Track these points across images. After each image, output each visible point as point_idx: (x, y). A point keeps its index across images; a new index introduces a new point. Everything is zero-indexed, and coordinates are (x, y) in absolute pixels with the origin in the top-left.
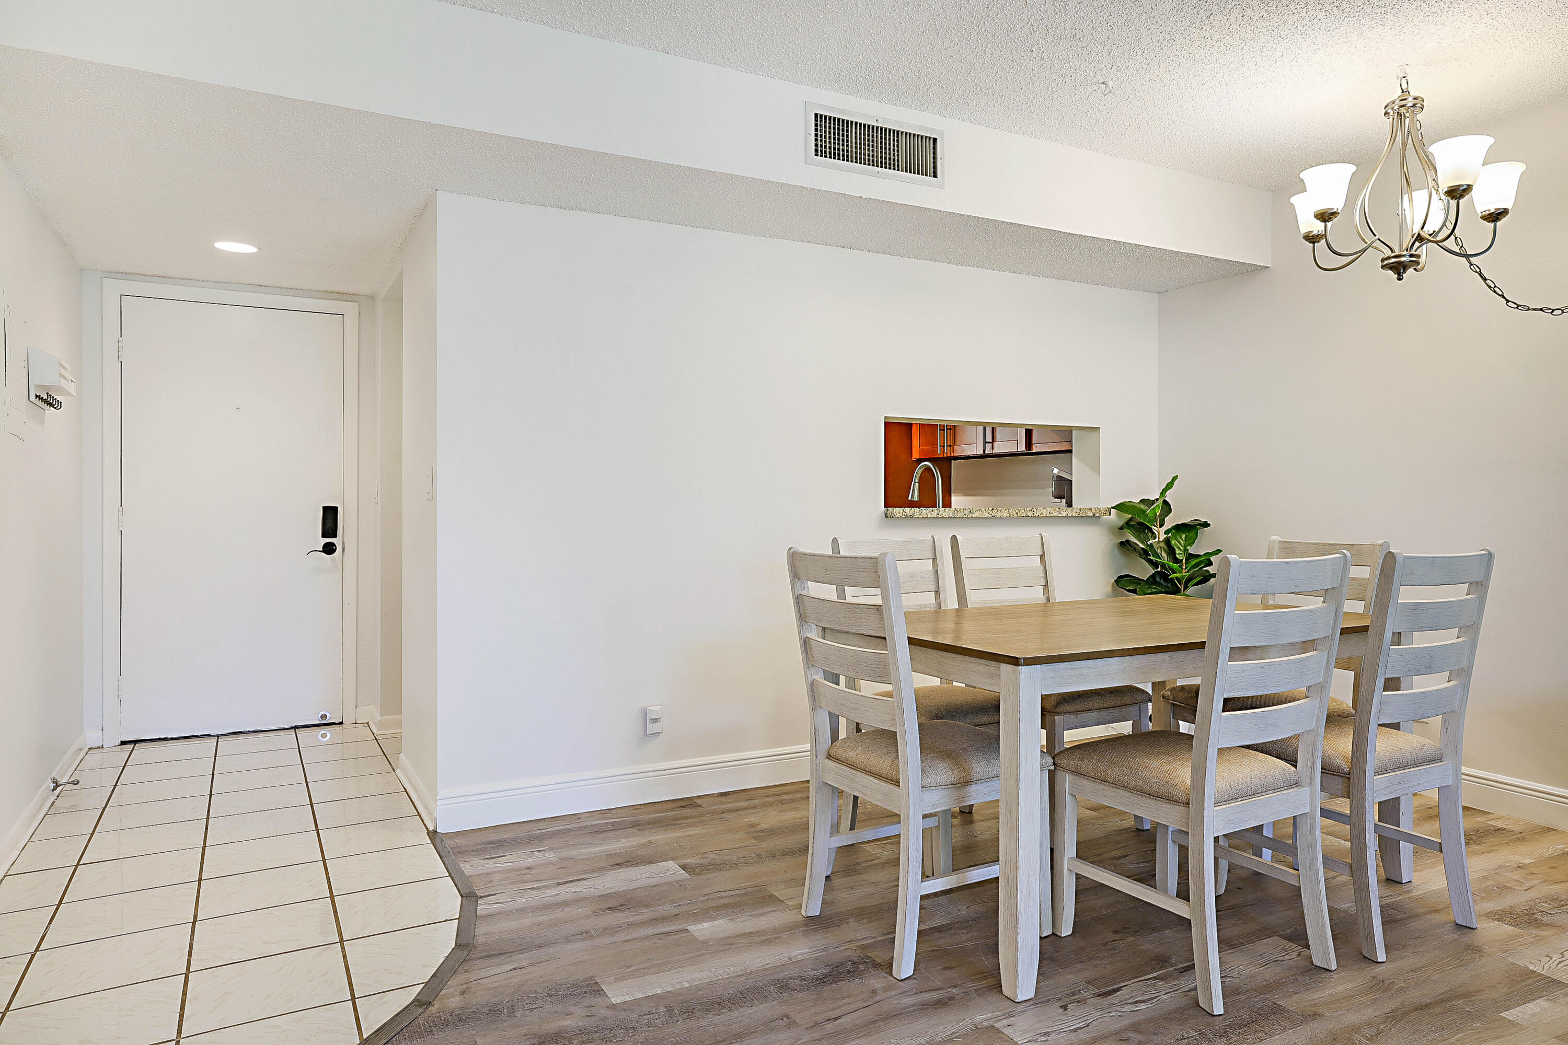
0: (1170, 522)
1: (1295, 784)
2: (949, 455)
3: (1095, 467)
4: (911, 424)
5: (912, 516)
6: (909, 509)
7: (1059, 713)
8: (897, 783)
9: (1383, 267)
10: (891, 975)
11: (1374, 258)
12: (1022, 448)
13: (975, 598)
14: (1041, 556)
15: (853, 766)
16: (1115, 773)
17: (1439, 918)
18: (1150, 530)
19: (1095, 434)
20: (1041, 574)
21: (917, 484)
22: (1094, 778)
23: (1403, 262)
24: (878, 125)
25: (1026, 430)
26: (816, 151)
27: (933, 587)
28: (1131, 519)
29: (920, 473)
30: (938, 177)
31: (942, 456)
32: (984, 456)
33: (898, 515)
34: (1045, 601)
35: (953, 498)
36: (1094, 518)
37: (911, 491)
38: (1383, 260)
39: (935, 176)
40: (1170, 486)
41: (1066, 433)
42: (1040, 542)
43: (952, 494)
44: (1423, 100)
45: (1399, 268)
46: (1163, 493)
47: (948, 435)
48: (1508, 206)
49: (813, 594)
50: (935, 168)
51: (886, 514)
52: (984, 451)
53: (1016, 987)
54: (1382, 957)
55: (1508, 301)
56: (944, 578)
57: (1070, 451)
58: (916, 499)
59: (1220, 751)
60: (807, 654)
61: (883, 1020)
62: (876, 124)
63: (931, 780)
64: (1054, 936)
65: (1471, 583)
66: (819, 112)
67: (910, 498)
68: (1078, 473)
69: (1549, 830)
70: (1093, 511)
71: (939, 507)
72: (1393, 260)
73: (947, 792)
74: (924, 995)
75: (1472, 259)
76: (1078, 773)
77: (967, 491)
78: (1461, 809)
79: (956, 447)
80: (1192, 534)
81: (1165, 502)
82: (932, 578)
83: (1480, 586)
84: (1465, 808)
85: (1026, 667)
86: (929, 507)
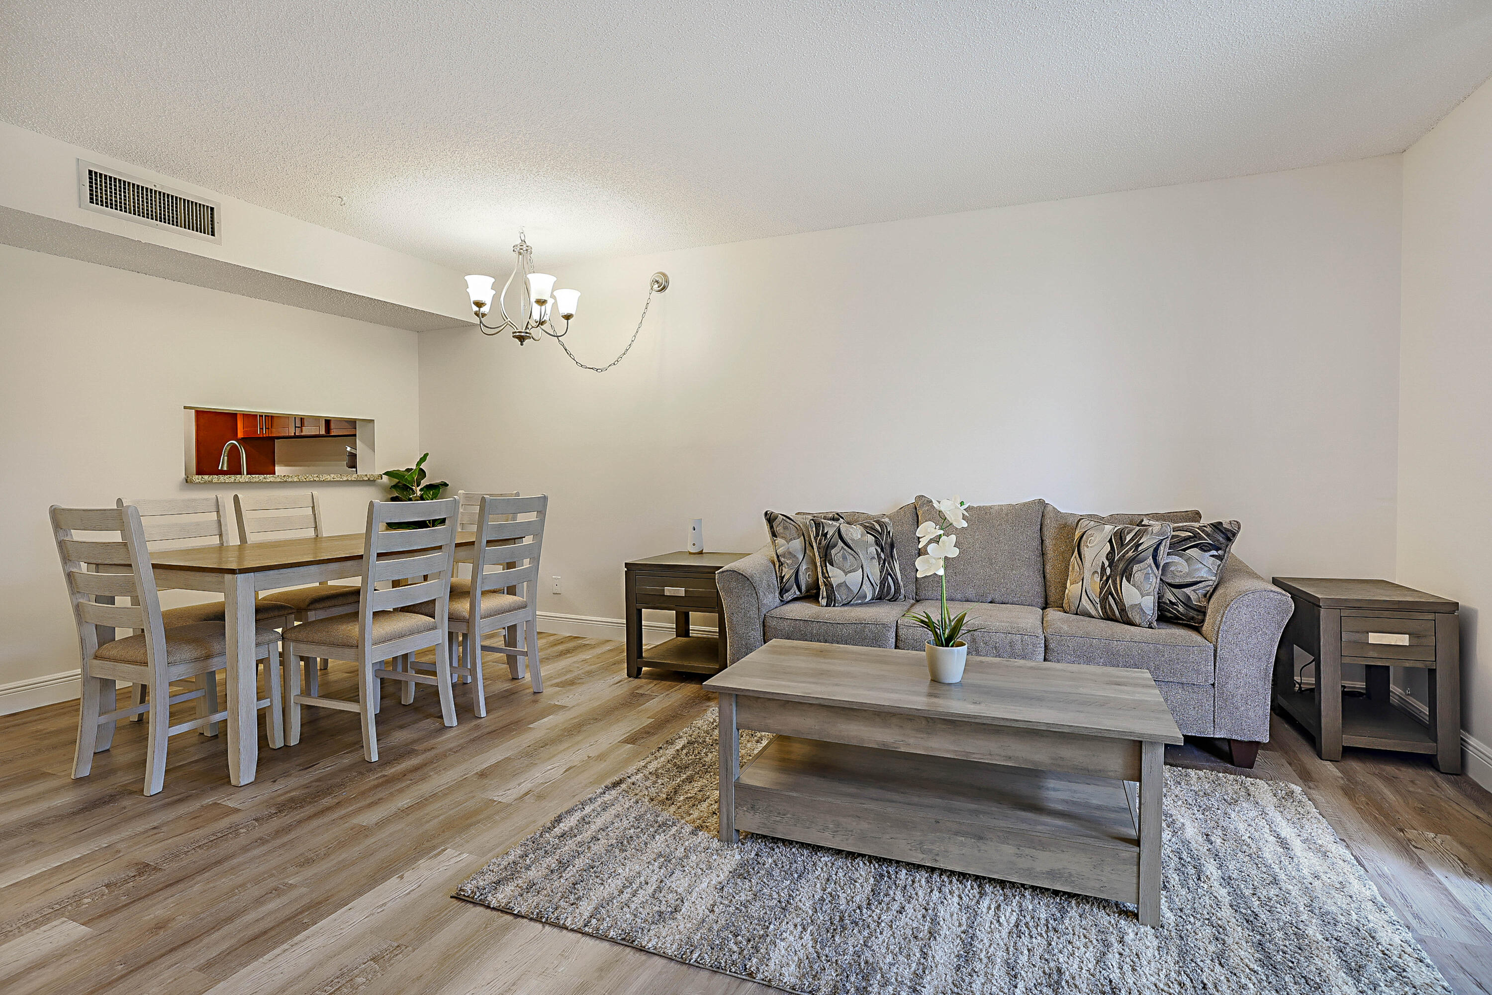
0: (424, 483)
1: (434, 628)
2: (267, 435)
3: (372, 447)
4: (236, 414)
5: (211, 482)
6: (208, 476)
7: (310, 610)
8: (145, 664)
9: (513, 337)
10: (143, 795)
11: (509, 331)
12: (323, 432)
13: (251, 538)
14: (312, 507)
15: (116, 660)
16: (318, 637)
17: (528, 691)
18: (412, 489)
19: (371, 425)
20: (312, 520)
21: (226, 457)
22: (307, 642)
23: (523, 336)
24: (156, 189)
25: (325, 420)
26: (91, 199)
27: (216, 532)
28: (399, 482)
29: (228, 449)
30: (216, 235)
31: (262, 436)
32: (295, 437)
33: (197, 481)
34: (315, 536)
35: (276, 468)
36: (370, 482)
37: (221, 463)
38: (513, 333)
39: (213, 235)
40: (423, 459)
41: (353, 423)
42: (311, 498)
43: (276, 465)
44: (531, 248)
45: (522, 339)
46: (419, 464)
47: (267, 421)
48: (573, 313)
49: (75, 539)
50: (213, 228)
51: (186, 480)
52: (295, 433)
53: (239, 777)
54: (483, 713)
55: (577, 363)
56: (226, 525)
57: (355, 435)
58: (225, 468)
59: (376, 614)
60: (71, 583)
61: (124, 821)
62: (154, 188)
63: (177, 657)
64: (285, 747)
65: (538, 512)
66: (94, 169)
67: (220, 468)
68: (361, 449)
69: (608, 641)
70: (368, 477)
71: (244, 474)
72: (518, 334)
73: (192, 664)
74: (167, 800)
75: (559, 338)
76: (297, 641)
77: (287, 464)
78: (536, 634)
79: (274, 430)
80: (436, 491)
81: (421, 470)
82: (216, 525)
83: (542, 513)
84: (539, 633)
85: (242, 575)
86: (227, 475)
